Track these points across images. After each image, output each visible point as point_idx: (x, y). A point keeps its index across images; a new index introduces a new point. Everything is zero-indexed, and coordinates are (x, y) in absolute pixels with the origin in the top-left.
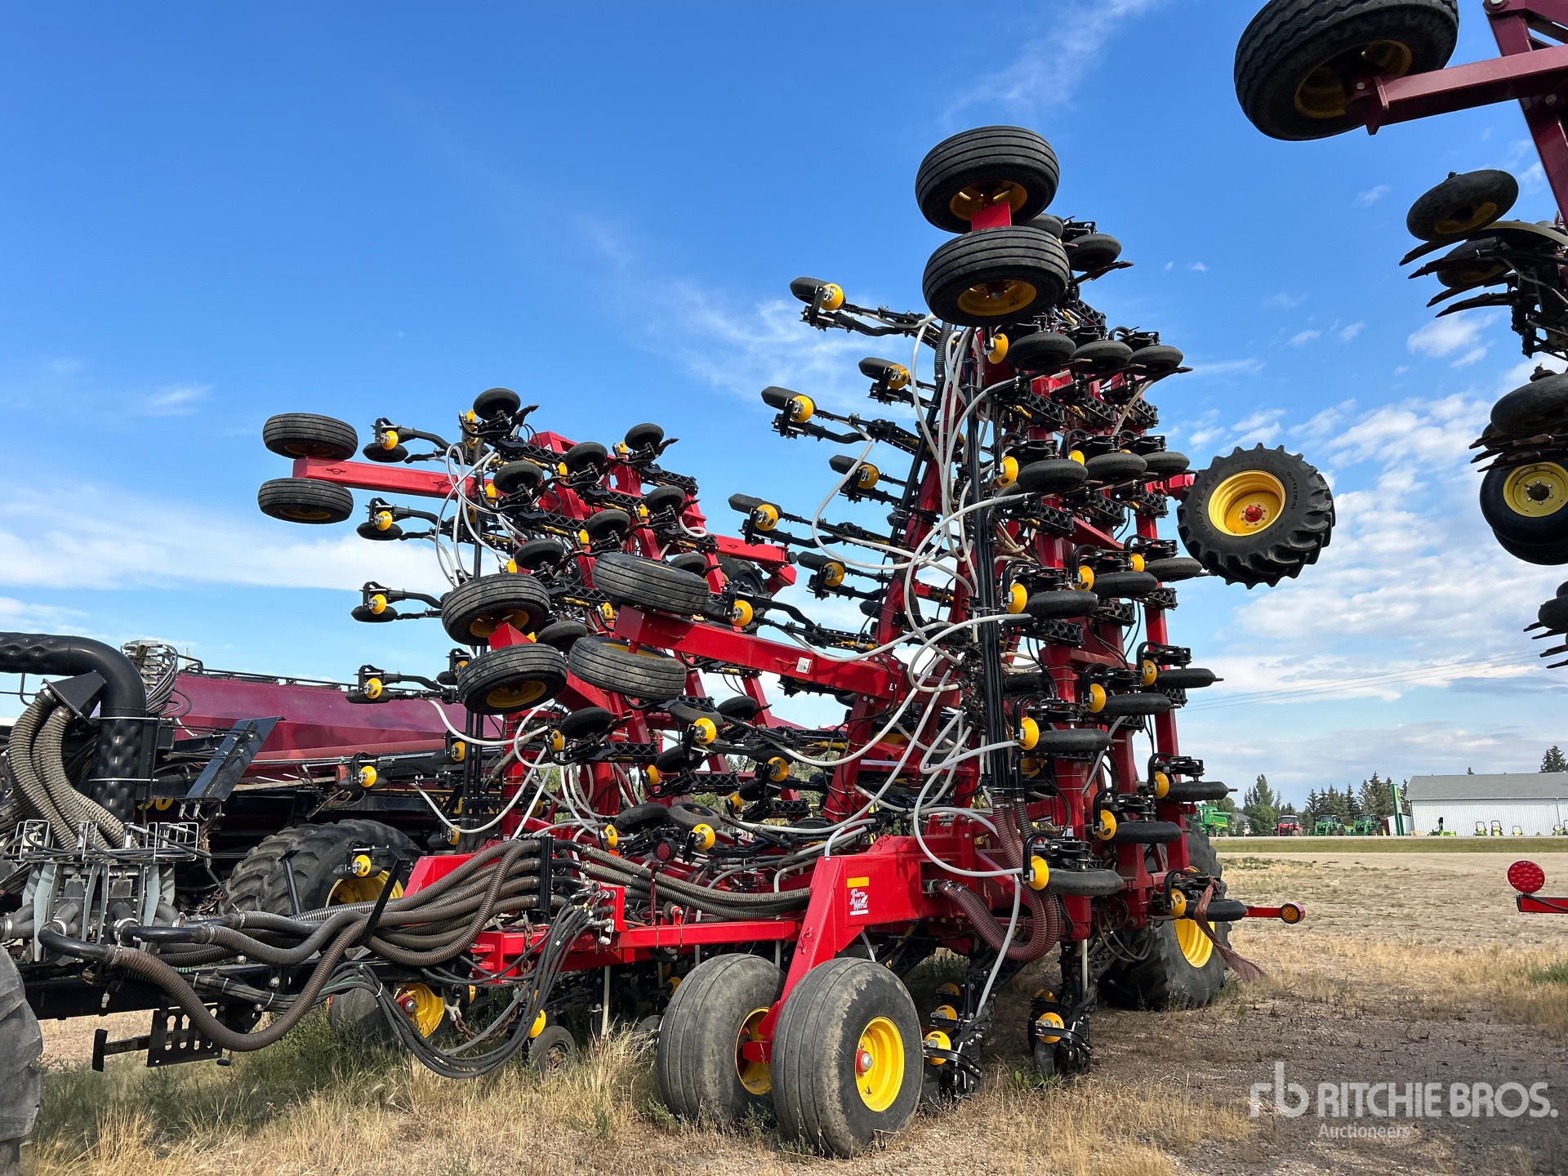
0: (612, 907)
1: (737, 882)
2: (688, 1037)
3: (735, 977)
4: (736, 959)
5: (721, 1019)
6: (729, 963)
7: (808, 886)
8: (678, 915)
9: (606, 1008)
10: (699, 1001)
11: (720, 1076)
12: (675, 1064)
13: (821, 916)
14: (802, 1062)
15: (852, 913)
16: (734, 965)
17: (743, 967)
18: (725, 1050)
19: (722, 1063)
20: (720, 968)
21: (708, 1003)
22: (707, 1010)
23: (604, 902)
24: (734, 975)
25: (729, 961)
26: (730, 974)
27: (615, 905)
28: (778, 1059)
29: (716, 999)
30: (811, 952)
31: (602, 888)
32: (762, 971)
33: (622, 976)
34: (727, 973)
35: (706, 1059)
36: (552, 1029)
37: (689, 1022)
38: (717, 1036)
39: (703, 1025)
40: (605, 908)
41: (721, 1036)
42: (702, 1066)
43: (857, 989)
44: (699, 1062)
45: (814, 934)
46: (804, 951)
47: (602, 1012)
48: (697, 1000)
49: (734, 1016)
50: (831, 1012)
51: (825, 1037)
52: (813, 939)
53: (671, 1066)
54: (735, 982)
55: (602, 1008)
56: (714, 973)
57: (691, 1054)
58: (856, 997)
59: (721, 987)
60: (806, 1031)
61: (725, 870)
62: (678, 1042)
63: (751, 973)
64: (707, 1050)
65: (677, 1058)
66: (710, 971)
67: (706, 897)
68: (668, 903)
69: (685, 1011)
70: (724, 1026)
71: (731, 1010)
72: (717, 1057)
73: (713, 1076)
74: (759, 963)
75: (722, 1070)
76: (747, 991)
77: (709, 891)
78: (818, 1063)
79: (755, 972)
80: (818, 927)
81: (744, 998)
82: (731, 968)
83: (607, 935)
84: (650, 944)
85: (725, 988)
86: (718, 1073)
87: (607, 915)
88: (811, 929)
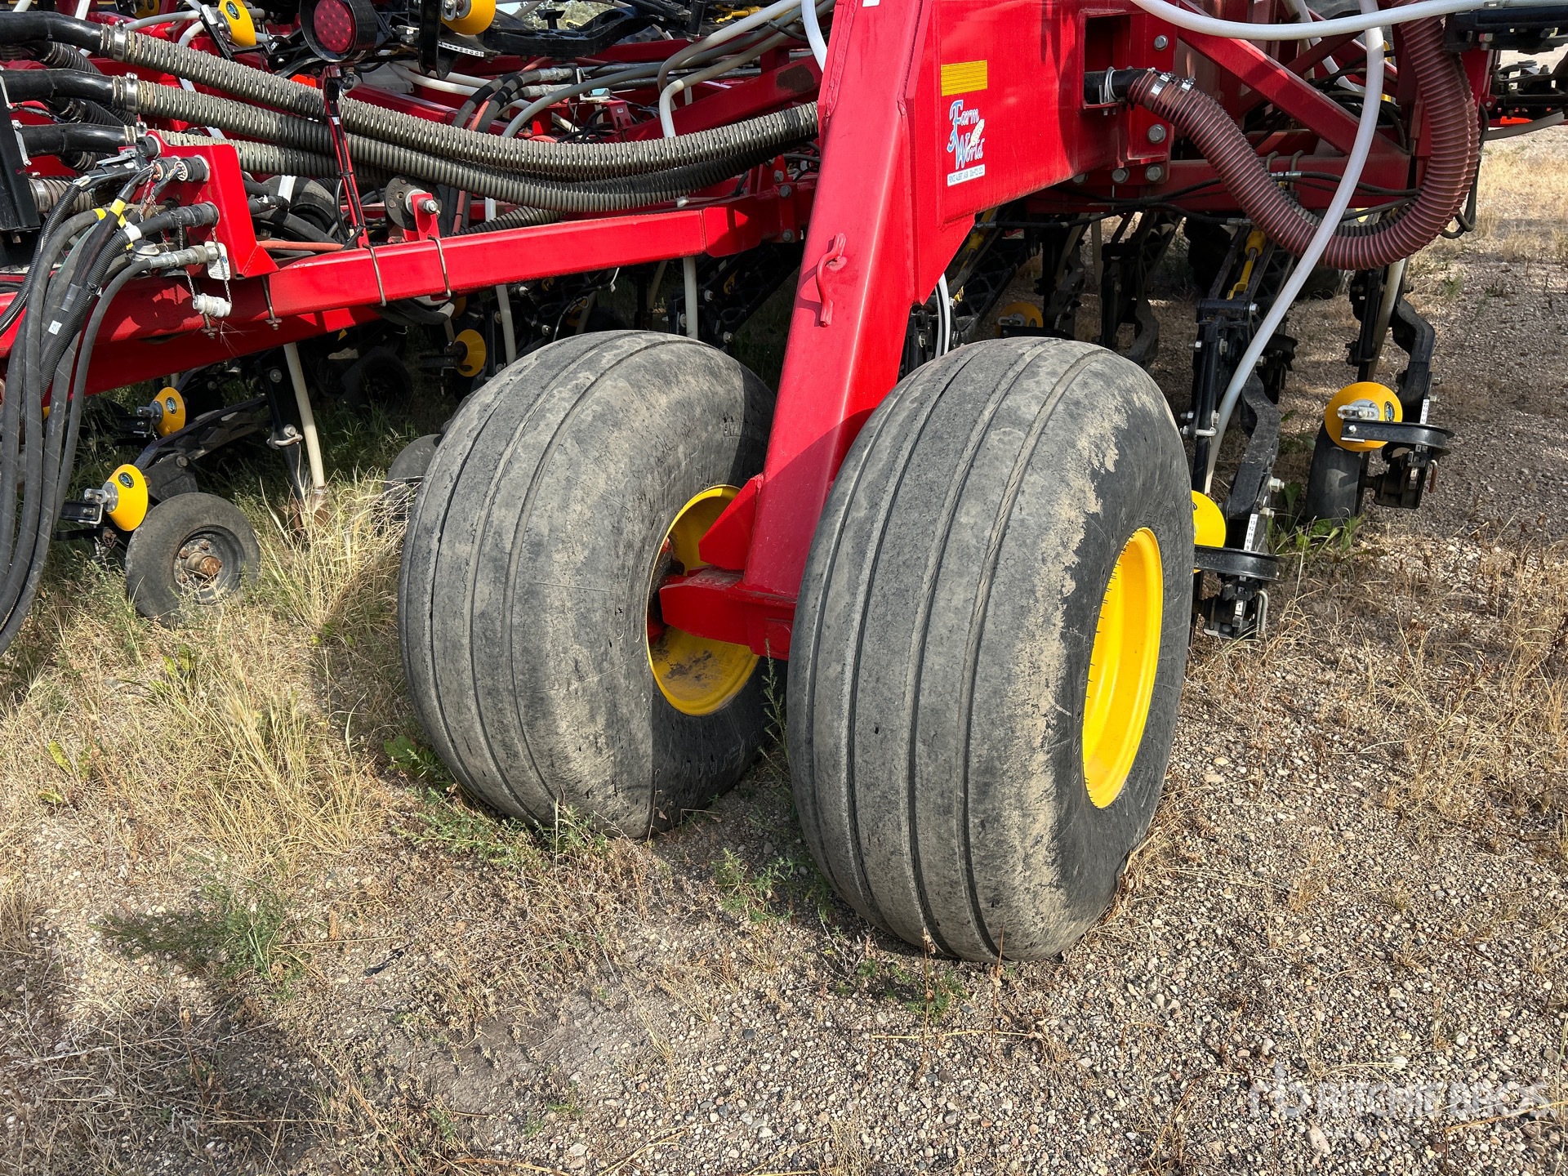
0: (208, 209)
1: (567, 124)
2: (486, 633)
3: (617, 424)
4: (608, 358)
5: (590, 563)
6: (585, 377)
7: (815, 99)
8: (425, 214)
9: (311, 432)
10: (504, 517)
11: (609, 725)
12: (460, 708)
13: (870, 196)
14: (926, 767)
15: (953, 179)
16: (607, 383)
17: (637, 386)
18: (615, 651)
19: (612, 688)
20: (561, 397)
21: (539, 523)
22: (537, 548)
23: (176, 193)
24: (610, 418)
25: (590, 364)
26: (600, 417)
27: (217, 202)
28: (824, 743)
29: (564, 506)
30: (850, 319)
31: (170, 151)
32: (694, 385)
33: (333, 356)
34: (588, 411)
35: (556, 693)
36: (172, 507)
37: (484, 589)
38: (584, 620)
39: (531, 595)
40: (186, 213)
41: (597, 617)
42: (547, 714)
43: (1094, 475)
44: (536, 705)
45: (853, 257)
46: (827, 317)
47: (304, 442)
48: (497, 513)
49: (629, 545)
50: (1024, 581)
51: (1009, 680)
52: (849, 277)
53: (450, 711)
54: (620, 443)
55: (301, 431)
56: (541, 414)
57: (503, 681)
58: (1094, 506)
59: (572, 464)
60: (933, 660)
61: (533, 99)
62: (457, 646)
63: (663, 400)
64: (557, 667)
65: (462, 693)
66: (526, 409)
67: (493, 161)
68: (394, 182)
69: (465, 549)
70: (602, 587)
71: (618, 531)
72: (593, 679)
73: (590, 730)
74: (681, 361)
75: (613, 708)
76: (660, 461)
77: (506, 145)
78: (989, 770)
79: (676, 394)
80: (863, 232)
81: (653, 484)
82: (597, 393)
83: (214, 288)
84: (361, 295)
85: (587, 466)
86: (601, 721)
87: (198, 234)
88: (841, 242)
